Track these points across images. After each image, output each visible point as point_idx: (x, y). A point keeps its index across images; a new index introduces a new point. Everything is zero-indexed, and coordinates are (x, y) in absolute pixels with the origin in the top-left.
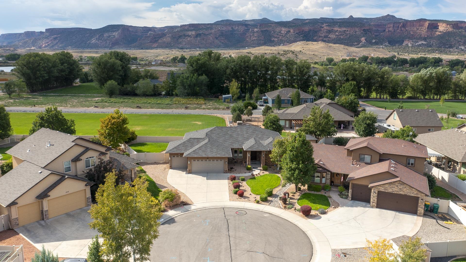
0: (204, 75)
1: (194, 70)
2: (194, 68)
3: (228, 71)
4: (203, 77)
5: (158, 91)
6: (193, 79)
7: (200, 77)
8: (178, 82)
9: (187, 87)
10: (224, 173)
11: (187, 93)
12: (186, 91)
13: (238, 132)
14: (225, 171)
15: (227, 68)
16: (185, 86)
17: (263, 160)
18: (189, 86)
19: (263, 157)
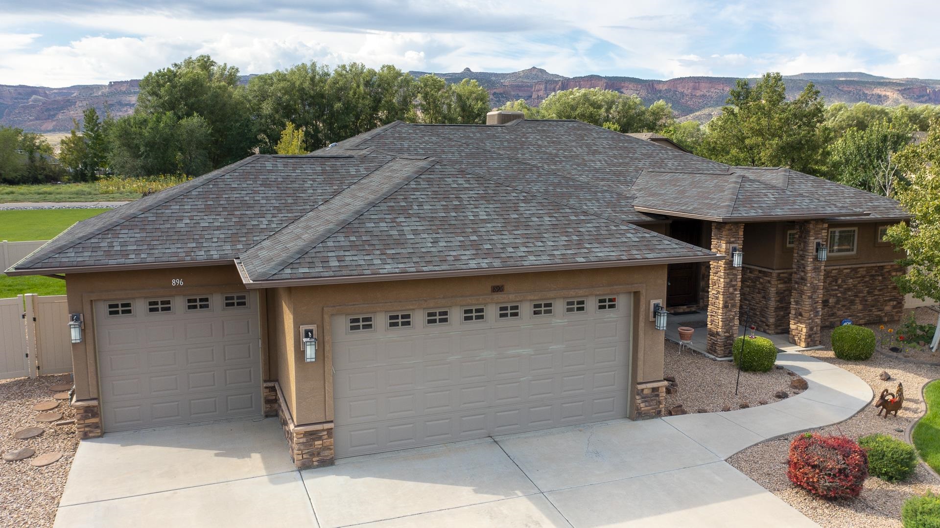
0: (195, 114)
1: (163, 105)
2: (162, 101)
3: (267, 108)
4: (196, 120)
5: (44, 169)
6: (162, 125)
7: (183, 122)
8: (112, 136)
9: (142, 149)
10: (636, 415)
11: (143, 167)
12: (139, 162)
13: (540, 146)
14: (645, 399)
15: (264, 97)
16: (137, 147)
17: (814, 289)
18: (151, 145)
19: (816, 269)
